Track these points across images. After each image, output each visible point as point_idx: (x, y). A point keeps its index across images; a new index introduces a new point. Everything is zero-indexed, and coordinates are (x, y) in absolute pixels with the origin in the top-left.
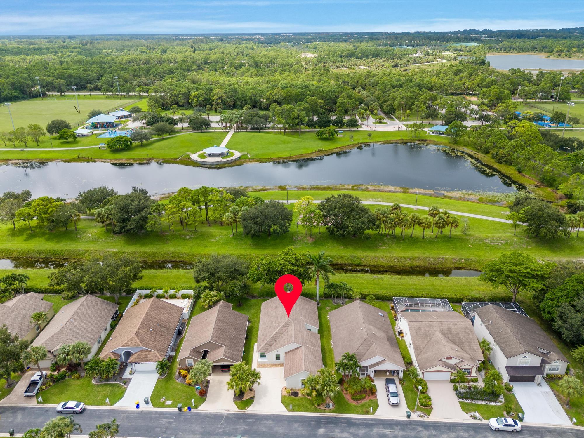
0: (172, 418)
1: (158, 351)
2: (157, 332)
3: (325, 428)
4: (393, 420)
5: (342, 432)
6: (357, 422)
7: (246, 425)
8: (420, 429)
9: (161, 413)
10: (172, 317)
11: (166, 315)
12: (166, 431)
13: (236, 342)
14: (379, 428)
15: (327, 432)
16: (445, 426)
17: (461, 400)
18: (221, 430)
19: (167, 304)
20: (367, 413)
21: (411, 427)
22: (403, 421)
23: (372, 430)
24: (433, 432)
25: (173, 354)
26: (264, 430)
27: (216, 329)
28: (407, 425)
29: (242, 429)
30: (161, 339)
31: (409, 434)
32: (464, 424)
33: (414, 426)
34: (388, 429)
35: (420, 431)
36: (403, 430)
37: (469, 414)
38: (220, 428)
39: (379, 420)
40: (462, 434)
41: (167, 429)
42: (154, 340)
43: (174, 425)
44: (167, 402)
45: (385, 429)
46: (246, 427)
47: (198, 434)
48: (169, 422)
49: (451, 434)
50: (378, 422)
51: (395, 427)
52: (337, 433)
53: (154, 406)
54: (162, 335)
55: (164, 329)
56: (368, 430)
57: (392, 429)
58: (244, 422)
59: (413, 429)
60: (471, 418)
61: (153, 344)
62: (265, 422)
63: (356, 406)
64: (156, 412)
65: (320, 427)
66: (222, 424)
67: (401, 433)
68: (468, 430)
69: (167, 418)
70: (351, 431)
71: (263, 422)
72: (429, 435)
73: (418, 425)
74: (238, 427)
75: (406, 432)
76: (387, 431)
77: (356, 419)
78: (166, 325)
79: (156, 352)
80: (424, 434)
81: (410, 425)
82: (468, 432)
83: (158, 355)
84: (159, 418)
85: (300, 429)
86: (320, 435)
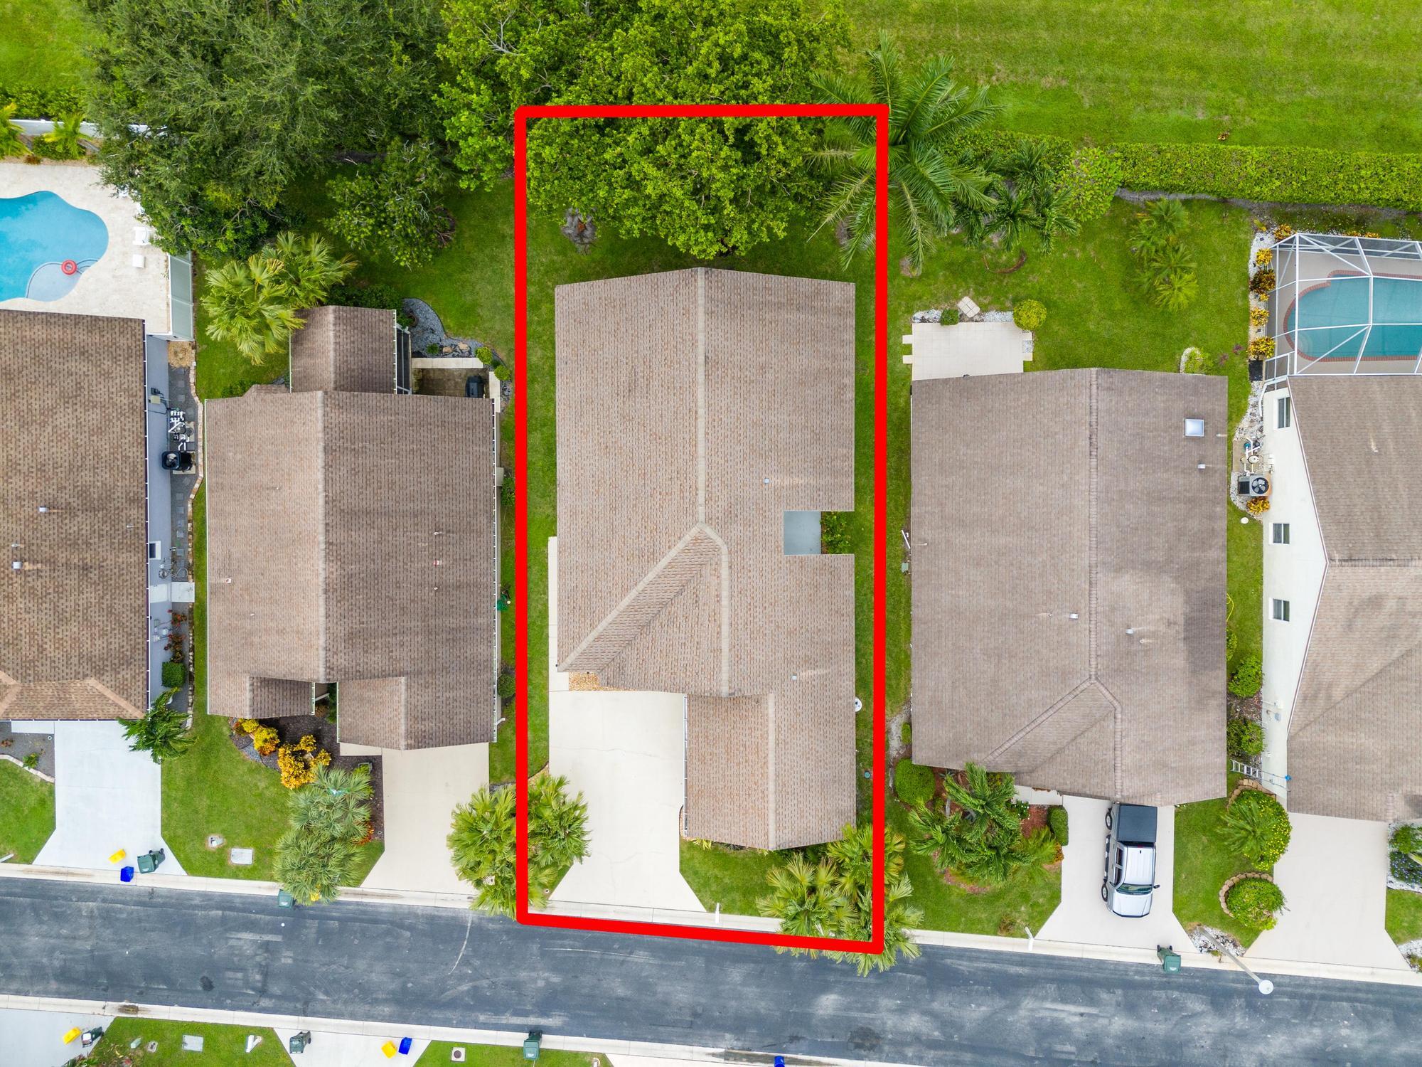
0: (277, 930)
1: (99, 672)
2: (51, 562)
3: (841, 993)
4: (1100, 964)
5: (902, 1011)
6: (964, 966)
7: (555, 969)
8: (1195, 1004)
9: (225, 903)
10: (94, 417)
11: (64, 418)
12: (265, 982)
13: (451, 622)
14: (1044, 999)
15: (848, 1008)
16: (1293, 996)
17: (1398, 885)
18: (465, 987)
19: (39, 333)
20: (1006, 927)
21: (1162, 995)
22: (1141, 968)
23: (1014, 1007)
24: (1241, 1021)
25: (184, 592)
26: (621, 992)
27: (337, 591)
28: (1149, 986)
29: (541, 983)
30: (90, 595)
31: (1150, 1025)
32: (1369, 987)
33: (1175, 994)
34: (1074, 1003)
35: (1194, 1015)
36: (1130, 1008)
37: (1404, 948)
38: (462, 978)
39: (1050, 961)
40: (1344, 1032)
41: (266, 973)
42: (61, 618)
43: (286, 959)
44: (235, 851)
45: (1064, 1000)
46: (556, 979)
47: (386, 1001)
48: (266, 946)
49: (1304, 1029)
50: (1041, 972)
51: (1104, 996)
52: (884, 1015)
53: (191, 868)
54: (86, 569)
55: (81, 524)
56: (999, 1003)
57: (1092, 1002)
58: (543, 954)
59: (1170, 1008)
60: (1405, 964)
61: (59, 643)
62: (620, 957)
63: (972, 899)
64: (209, 900)
65: (825, 988)
66: (466, 962)
67: (1119, 1024)
68: (1376, 1015)
69: (251, 926)
70: (936, 1006)
71: (613, 956)
72: (1222, 1034)
73: (1192, 989)
74: (523, 975)
75: (1140, 1018)
76: (1070, 1014)
77: (962, 953)
78: (83, 493)
79: (92, 682)
80: (1202, 1029)
81: (1165, 986)
82: (1370, 1027)
83: (109, 693)
84: (226, 926)
85: (751, 991)
86: (823, 1020)
